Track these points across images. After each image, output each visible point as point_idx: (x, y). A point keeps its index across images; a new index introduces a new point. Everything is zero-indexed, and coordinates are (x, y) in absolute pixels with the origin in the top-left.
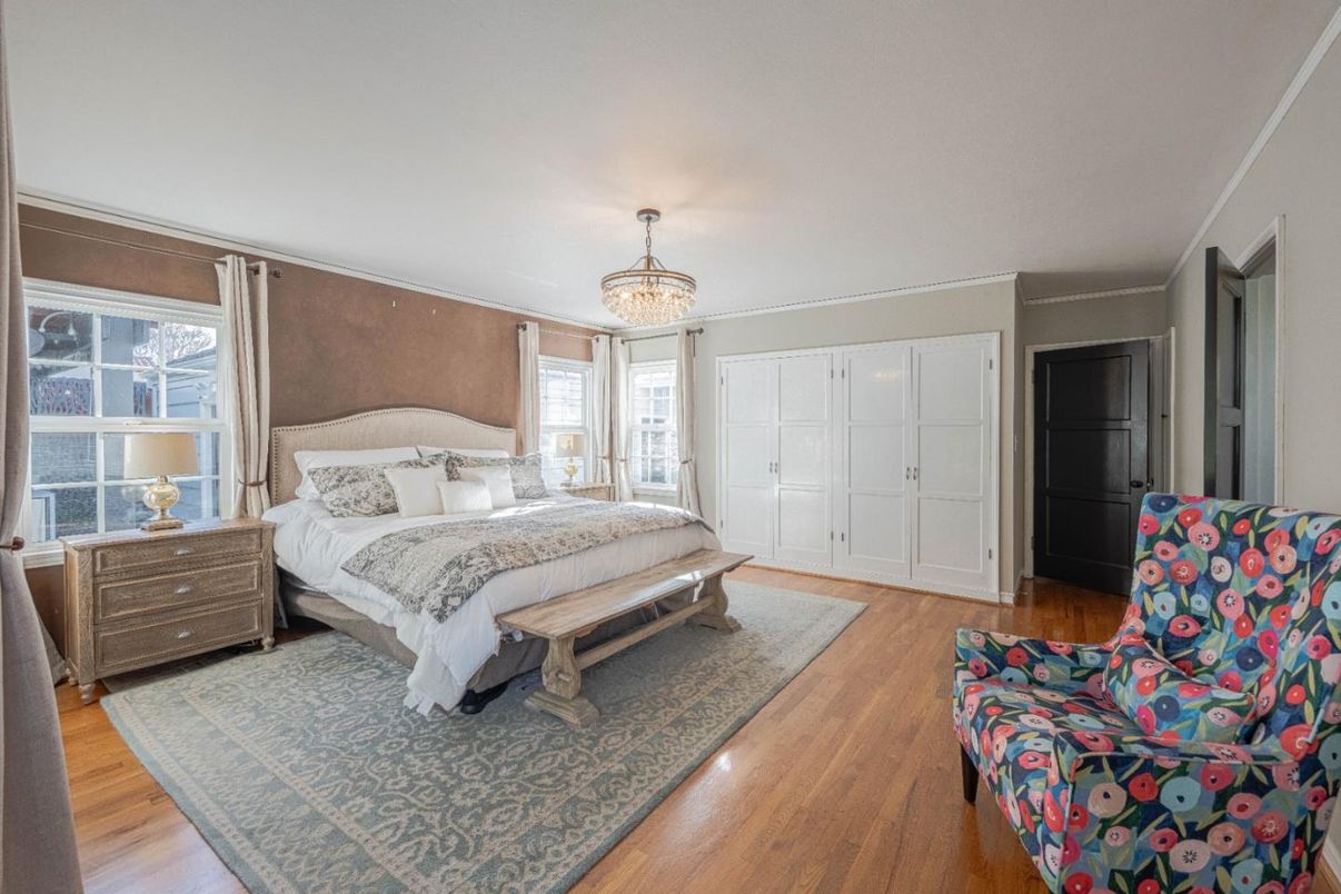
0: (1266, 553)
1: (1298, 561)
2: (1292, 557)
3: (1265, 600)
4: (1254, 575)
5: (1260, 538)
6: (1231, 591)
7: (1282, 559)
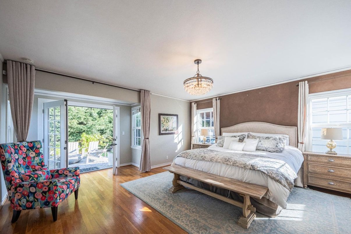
0: (22, 150)
1: (27, 149)
2: (26, 149)
3: (25, 157)
4: (21, 154)
5: (20, 148)
6: (20, 159)
7: (24, 150)
